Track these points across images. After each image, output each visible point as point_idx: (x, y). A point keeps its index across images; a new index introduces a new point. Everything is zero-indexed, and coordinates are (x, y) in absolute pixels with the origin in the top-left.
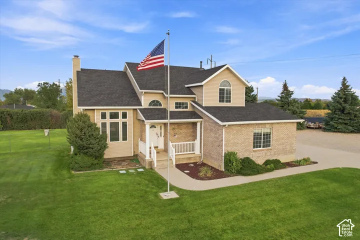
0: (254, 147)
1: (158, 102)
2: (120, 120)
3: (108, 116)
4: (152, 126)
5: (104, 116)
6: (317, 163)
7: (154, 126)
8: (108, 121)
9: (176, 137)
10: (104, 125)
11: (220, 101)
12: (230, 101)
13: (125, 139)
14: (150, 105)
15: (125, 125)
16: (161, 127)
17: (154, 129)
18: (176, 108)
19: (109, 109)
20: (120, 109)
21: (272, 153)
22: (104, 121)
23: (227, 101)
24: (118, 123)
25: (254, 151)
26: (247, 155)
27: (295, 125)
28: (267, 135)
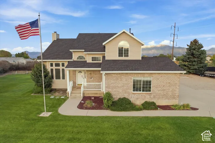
0: (134, 90)
1: (82, 57)
2: (61, 68)
3: (54, 65)
4: (79, 72)
5: (52, 65)
7: (81, 72)
8: (54, 67)
9: (92, 79)
10: (52, 70)
11: (119, 56)
12: (128, 56)
13: (64, 78)
14: (78, 58)
15: (63, 70)
16: (85, 72)
17: (81, 73)
18: (93, 60)
19: (54, 61)
20: (60, 61)
21: (152, 97)
22: (52, 68)
23: (125, 56)
24: (59, 69)
25: (133, 94)
26: (126, 96)
27: (178, 76)
28: (147, 82)
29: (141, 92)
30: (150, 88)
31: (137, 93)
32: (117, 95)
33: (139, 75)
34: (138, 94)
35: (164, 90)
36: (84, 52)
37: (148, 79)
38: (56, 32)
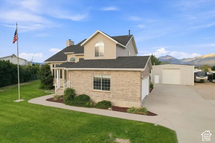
0: (94, 88)
3: (55, 66)
6: (156, 115)
11: (96, 56)
12: (103, 56)
14: (71, 60)
19: (56, 63)
21: (111, 96)
25: (93, 91)
26: (87, 93)
27: (139, 74)
28: (107, 80)
29: (101, 90)
30: (109, 86)
31: (96, 91)
32: (79, 92)
33: (98, 73)
34: (98, 92)
35: (123, 90)
36: (73, 53)
37: (107, 77)
38: (70, 40)
